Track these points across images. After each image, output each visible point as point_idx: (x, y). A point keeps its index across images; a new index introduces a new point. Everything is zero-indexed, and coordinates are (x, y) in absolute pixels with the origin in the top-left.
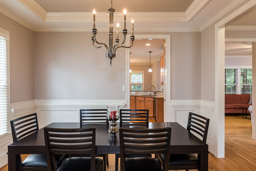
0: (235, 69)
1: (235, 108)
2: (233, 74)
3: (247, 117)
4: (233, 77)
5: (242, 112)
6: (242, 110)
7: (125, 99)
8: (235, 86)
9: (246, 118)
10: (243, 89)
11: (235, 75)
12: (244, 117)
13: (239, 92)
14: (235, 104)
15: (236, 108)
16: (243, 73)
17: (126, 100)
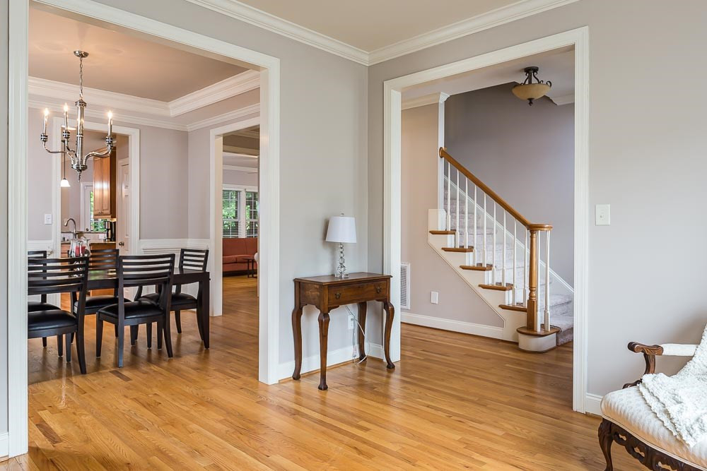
0: (237, 191)
1: (236, 263)
2: (234, 200)
3: (255, 276)
4: (233, 206)
5: (246, 269)
6: (247, 264)
7: (51, 239)
8: (237, 223)
9: (253, 277)
10: (250, 231)
11: (237, 202)
12: (251, 276)
13: (243, 234)
14: (236, 256)
15: (238, 260)
16: (250, 199)
17: (53, 241)
